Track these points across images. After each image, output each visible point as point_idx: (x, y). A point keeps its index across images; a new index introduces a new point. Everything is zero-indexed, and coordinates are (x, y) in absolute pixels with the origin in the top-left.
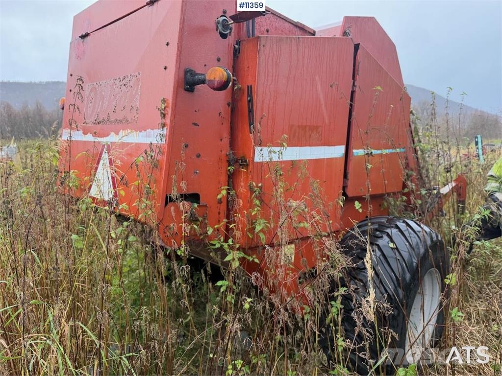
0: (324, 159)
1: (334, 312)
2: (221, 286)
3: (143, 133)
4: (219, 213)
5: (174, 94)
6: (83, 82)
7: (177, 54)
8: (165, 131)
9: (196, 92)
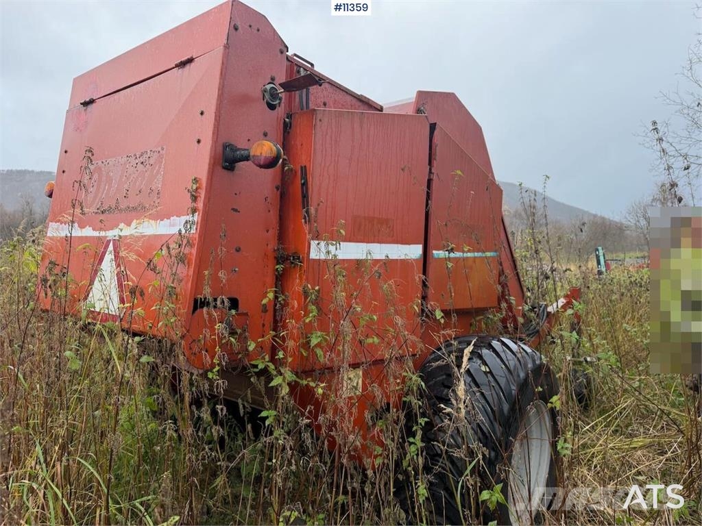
0: (397, 260)
1: (413, 452)
2: (267, 417)
3: (166, 221)
4: (264, 325)
5: (209, 172)
6: (93, 155)
7: (214, 125)
8: (197, 217)
9: (236, 171)
